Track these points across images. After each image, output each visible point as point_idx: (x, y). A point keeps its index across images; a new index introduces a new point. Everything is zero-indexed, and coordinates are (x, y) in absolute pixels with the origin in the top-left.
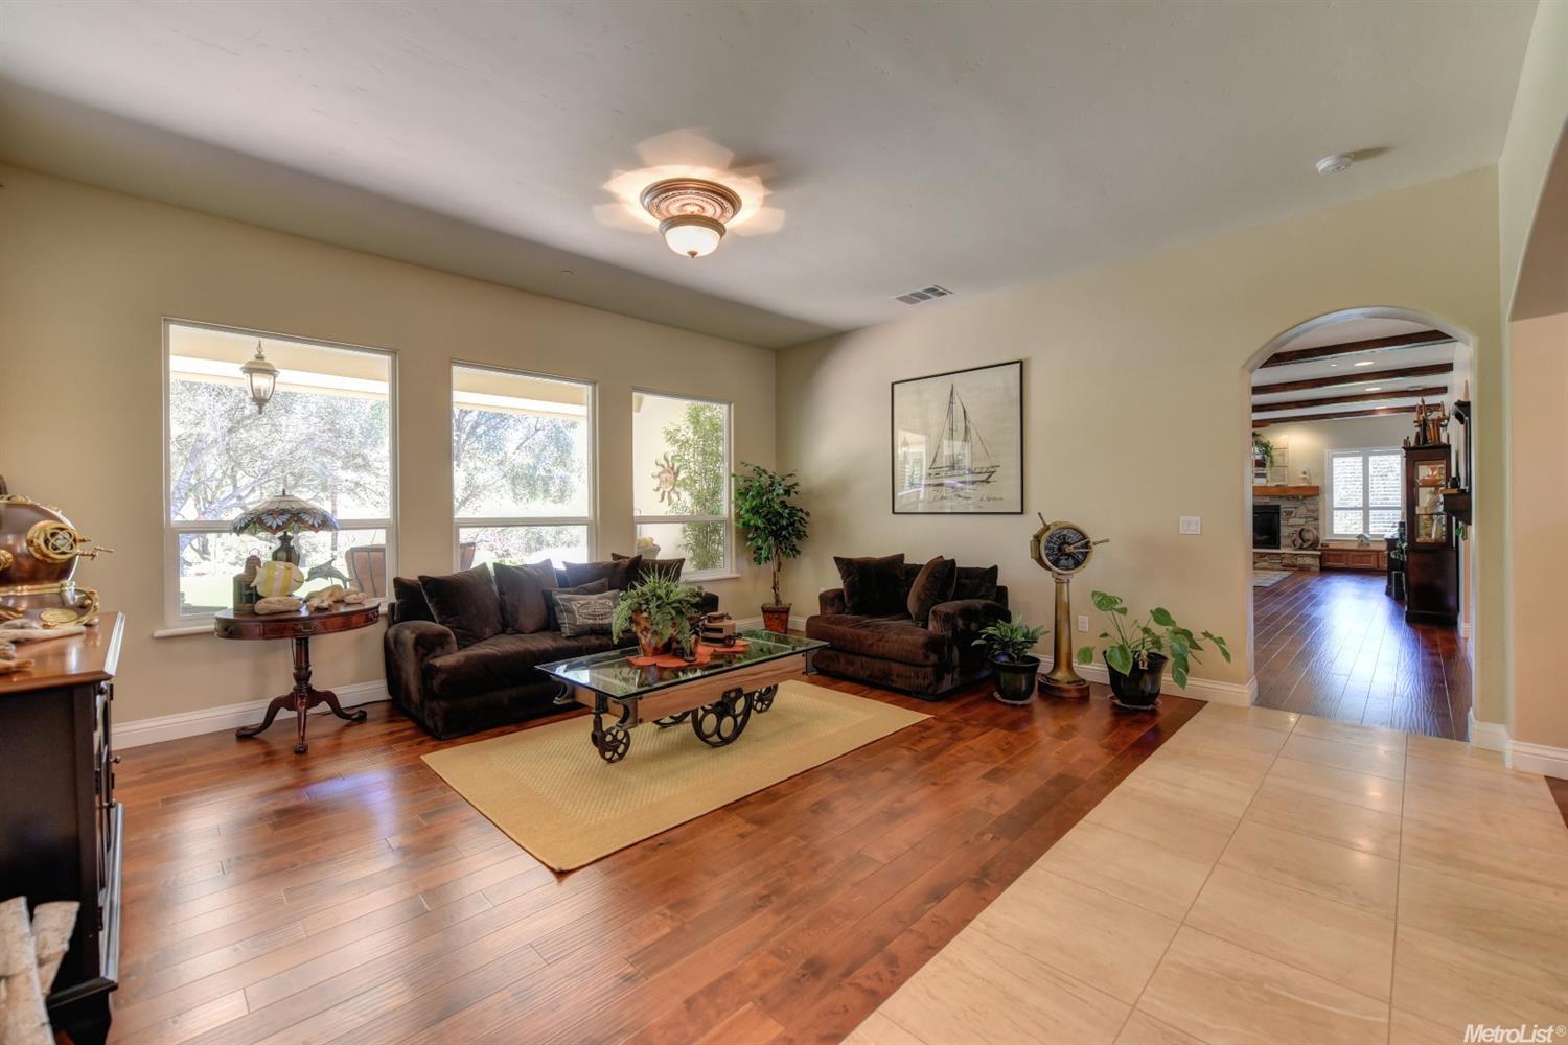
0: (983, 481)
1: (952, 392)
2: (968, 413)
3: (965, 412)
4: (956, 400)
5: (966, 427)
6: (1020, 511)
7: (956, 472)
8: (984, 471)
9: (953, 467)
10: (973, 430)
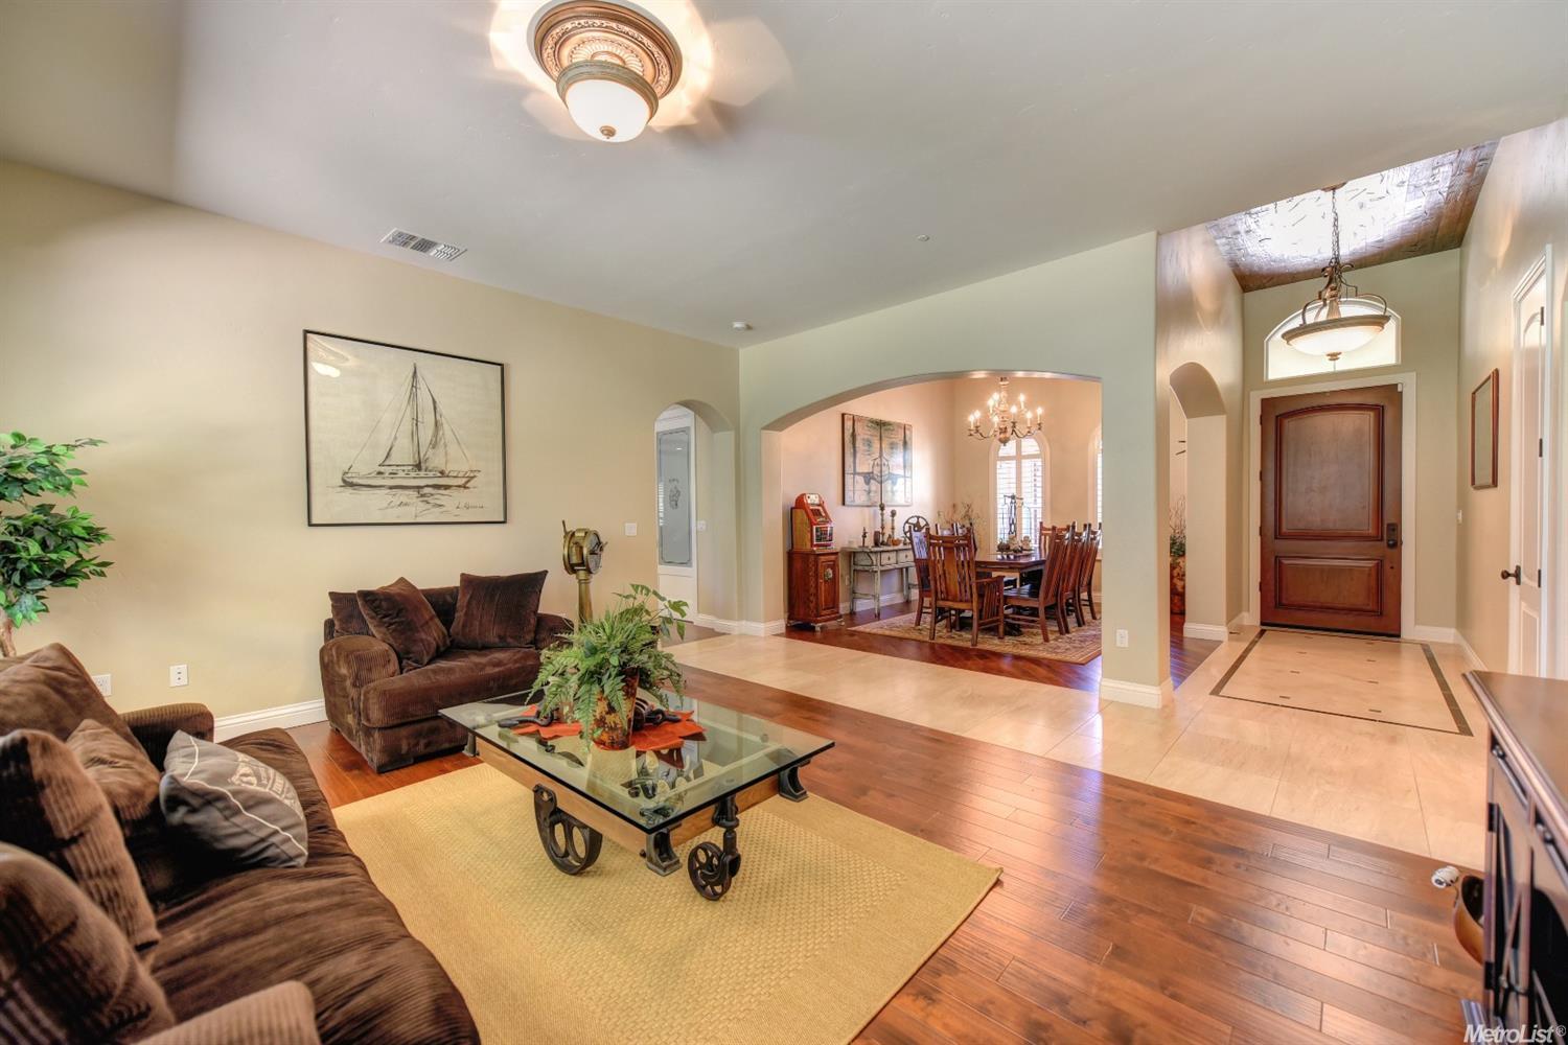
0: (459, 486)
1: (415, 372)
2: (438, 404)
3: (434, 402)
4: (421, 385)
5: (436, 422)
6: (502, 519)
7: (422, 474)
8: (461, 474)
9: (418, 466)
10: (446, 426)
